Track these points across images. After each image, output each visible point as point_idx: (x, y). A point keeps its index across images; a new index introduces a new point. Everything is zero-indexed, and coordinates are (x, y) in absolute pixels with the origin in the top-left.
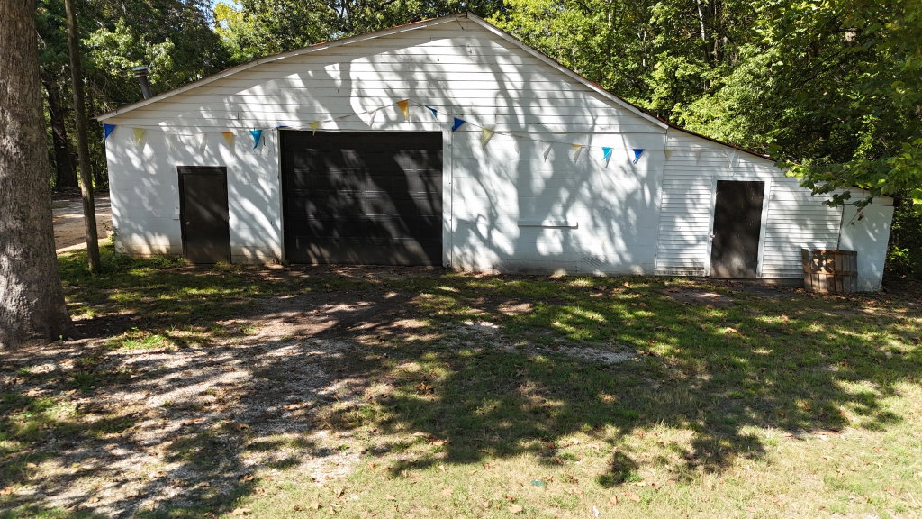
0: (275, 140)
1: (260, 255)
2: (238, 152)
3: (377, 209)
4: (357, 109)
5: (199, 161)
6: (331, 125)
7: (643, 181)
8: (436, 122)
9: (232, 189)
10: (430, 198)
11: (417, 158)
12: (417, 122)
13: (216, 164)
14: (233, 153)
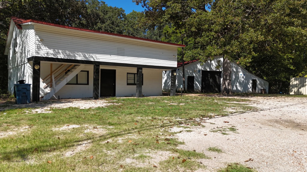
0: (201, 72)
1: (198, 91)
2: (196, 74)
3: (212, 83)
4: (212, 67)
5: (190, 75)
6: (208, 70)
7: (245, 79)
8: (222, 70)
9: (195, 80)
10: (219, 81)
11: (218, 75)
12: (219, 70)
13: (192, 76)
14: (195, 74)
